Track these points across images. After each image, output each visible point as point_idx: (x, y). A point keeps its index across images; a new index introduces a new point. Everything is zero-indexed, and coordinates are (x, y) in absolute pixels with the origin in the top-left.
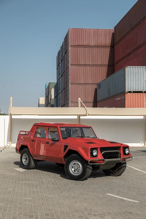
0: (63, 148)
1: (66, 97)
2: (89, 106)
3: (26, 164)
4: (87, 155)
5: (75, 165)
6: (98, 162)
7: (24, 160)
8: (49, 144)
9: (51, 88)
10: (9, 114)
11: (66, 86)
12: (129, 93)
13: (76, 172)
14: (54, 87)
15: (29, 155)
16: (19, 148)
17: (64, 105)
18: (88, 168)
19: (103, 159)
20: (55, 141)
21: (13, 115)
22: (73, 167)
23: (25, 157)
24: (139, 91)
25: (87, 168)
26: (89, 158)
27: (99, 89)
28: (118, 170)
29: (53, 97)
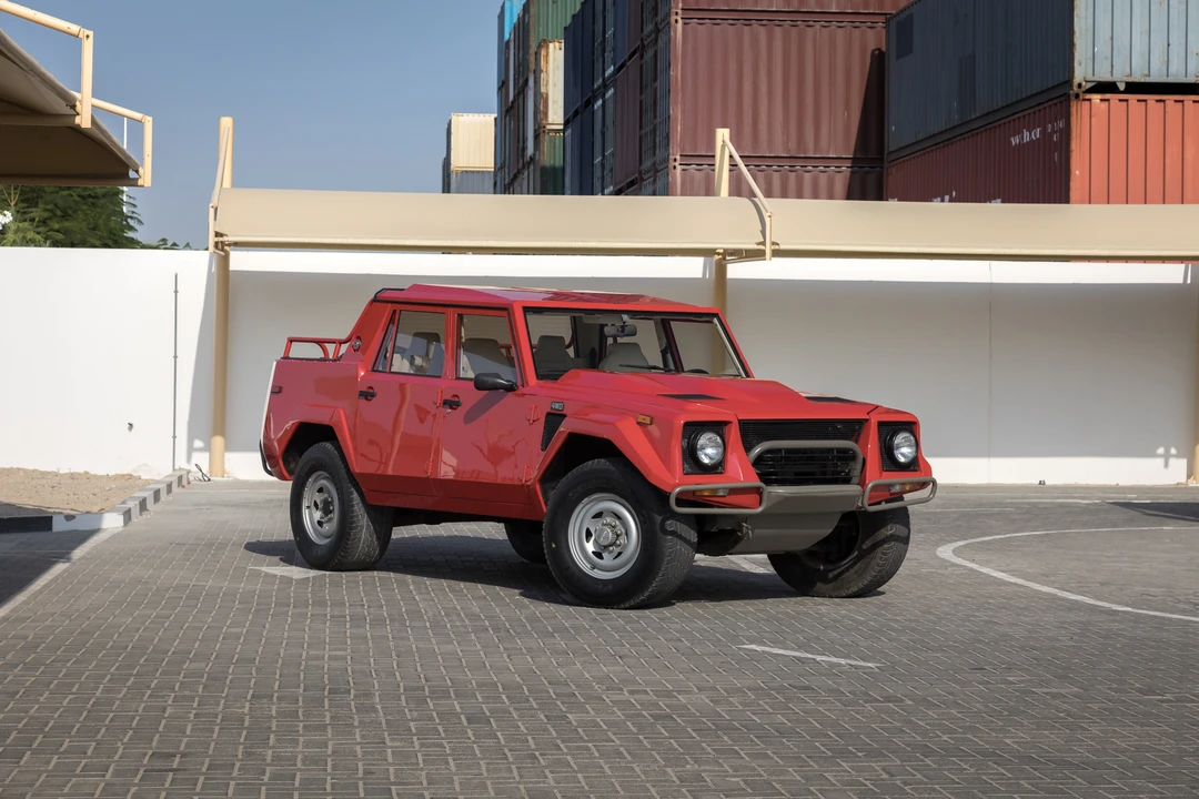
0: (540, 427)
1: (650, 115)
2: (807, 188)
3: (325, 542)
4: (664, 462)
5: (599, 521)
6: (729, 499)
7: (310, 517)
8: (461, 411)
9: (543, 43)
10: (212, 240)
11: (649, 28)
12: (1096, 98)
13: (607, 559)
14: (561, 32)
15: (347, 479)
16: (284, 444)
17: (632, 183)
18: (674, 533)
19: (758, 483)
20: (495, 387)
21: (236, 244)
22: (589, 534)
23: (319, 498)
24: (1171, 80)
25: (666, 532)
26: (675, 480)
27: (898, 58)
28: (858, 559)
29: (556, 115)
